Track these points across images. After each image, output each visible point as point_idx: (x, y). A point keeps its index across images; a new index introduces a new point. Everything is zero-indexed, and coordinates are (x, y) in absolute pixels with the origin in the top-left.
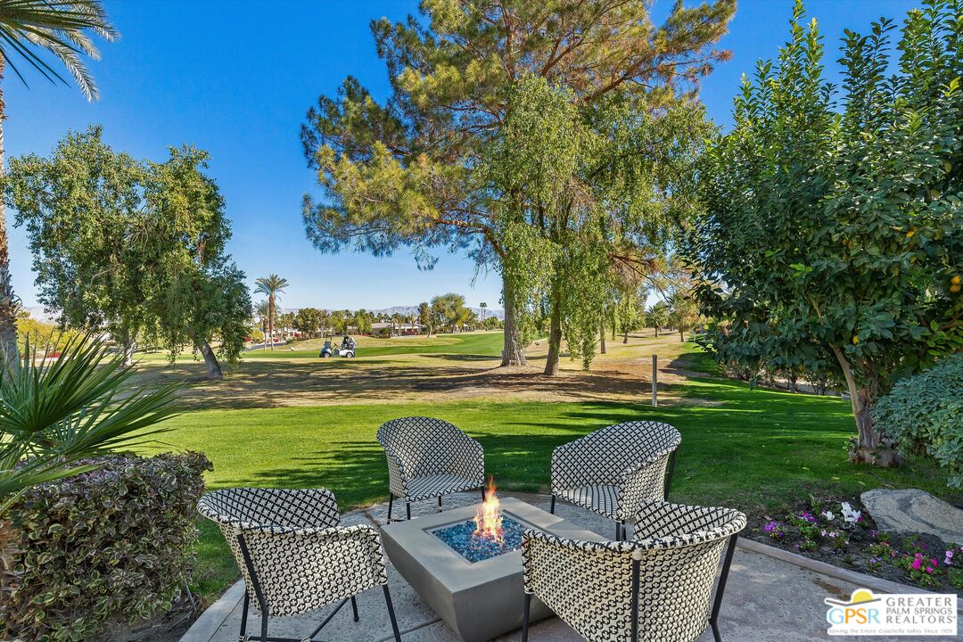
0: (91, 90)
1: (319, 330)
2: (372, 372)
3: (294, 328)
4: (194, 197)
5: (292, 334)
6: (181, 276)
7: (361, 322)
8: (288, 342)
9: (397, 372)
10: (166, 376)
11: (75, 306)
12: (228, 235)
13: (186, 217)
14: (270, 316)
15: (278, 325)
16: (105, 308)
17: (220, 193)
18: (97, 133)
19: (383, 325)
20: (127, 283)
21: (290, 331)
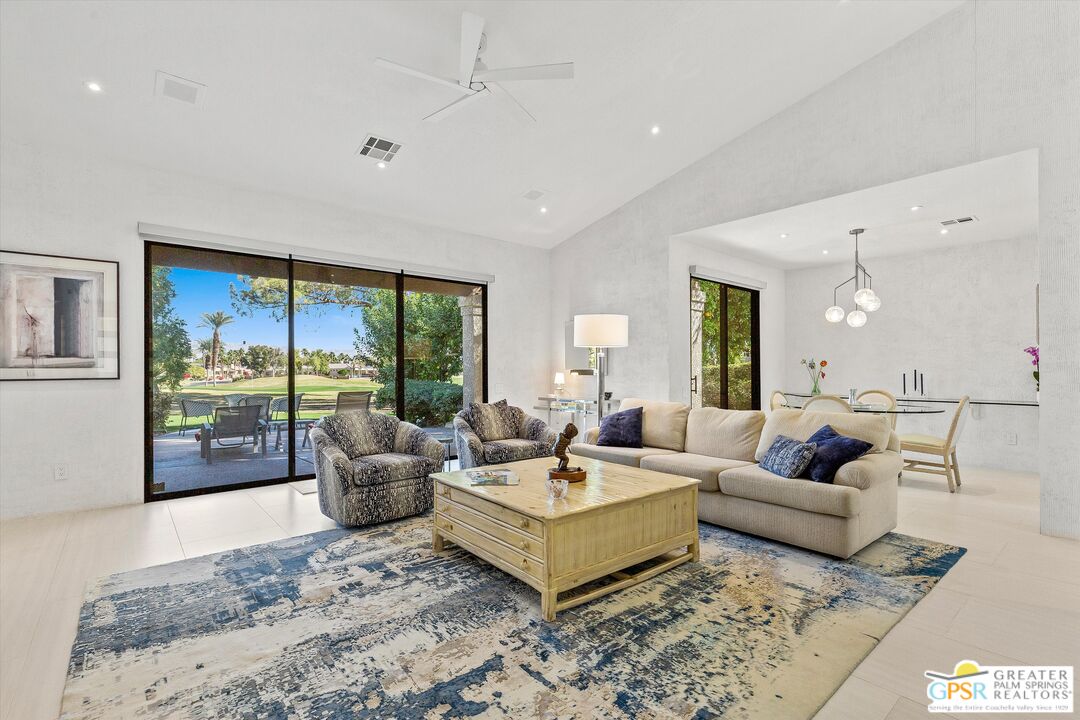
1: (271, 369)
3: (243, 366)
5: (239, 372)
7: (317, 362)
14: (214, 352)
15: (223, 362)
19: (342, 366)
21: (237, 368)
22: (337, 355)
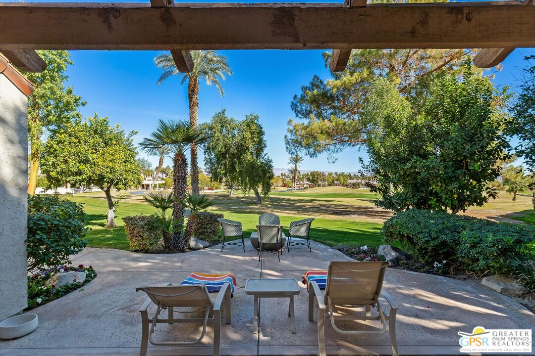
0: (222, 93)
1: (320, 183)
2: (322, 205)
3: (308, 181)
4: (253, 133)
5: (307, 184)
6: (247, 163)
7: (342, 179)
8: (305, 188)
9: (333, 206)
10: (242, 201)
11: (215, 173)
12: (265, 146)
13: (250, 141)
14: (295, 175)
15: (300, 179)
16: (224, 174)
17: (263, 130)
18: (224, 112)
19: (354, 181)
20: (231, 166)
21: (306, 182)
22: (352, 175)
